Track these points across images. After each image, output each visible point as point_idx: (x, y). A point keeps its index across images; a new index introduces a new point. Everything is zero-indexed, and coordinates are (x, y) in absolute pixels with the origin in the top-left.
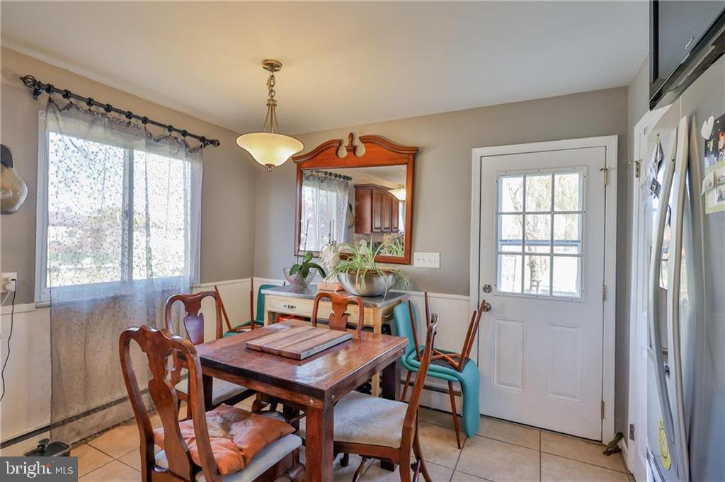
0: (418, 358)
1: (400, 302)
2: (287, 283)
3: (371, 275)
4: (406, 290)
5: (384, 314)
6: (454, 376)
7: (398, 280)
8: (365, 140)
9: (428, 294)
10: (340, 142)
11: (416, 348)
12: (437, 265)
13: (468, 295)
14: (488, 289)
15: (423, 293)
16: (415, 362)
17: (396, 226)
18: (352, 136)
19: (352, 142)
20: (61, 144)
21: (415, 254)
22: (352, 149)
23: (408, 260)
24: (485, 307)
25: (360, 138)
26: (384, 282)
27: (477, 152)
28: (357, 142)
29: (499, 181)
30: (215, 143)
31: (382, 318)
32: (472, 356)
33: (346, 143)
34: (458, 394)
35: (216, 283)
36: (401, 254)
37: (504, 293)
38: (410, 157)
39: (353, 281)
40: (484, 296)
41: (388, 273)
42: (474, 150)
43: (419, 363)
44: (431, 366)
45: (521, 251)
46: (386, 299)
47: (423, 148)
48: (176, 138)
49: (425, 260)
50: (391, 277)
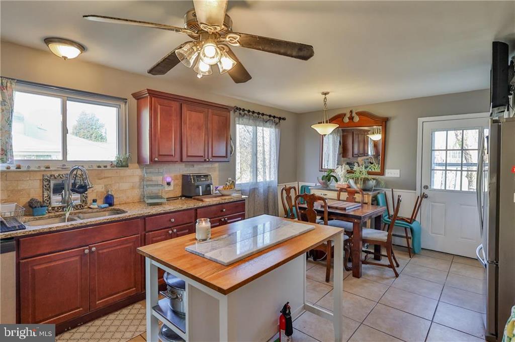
0: (389, 218)
1: (379, 193)
2: (317, 184)
3: (365, 180)
4: (382, 188)
5: (373, 198)
6: (408, 226)
7: (378, 183)
8: (359, 114)
9: (394, 190)
10: (345, 115)
11: (389, 213)
12: (398, 176)
13: (415, 190)
14: (426, 187)
15: (391, 190)
16: (388, 219)
17: (366, 152)
18: (351, 112)
19: (351, 115)
20: (243, 129)
21: (386, 170)
22: (351, 118)
23: (382, 173)
24: (424, 196)
25: (356, 113)
26: (372, 183)
27: (420, 120)
28: (354, 114)
29: (433, 134)
30: (284, 119)
31: (372, 200)
32: (418, 219)
33: (348, 115)
34: (410, 238)
35: (285, 184)
36: (378, 170)
37: (435, 189)
38: (384, 122)
39: (356, 183)
40: (424, 191)
41: (374, 179)
42: (419, 119)
43: (390, 220)
44: (396, 221)
45: (444, 168)
46: (373, 191)
47: (391, 118)
48: (272, 120)
49: (392, 173)
50: (375, 181)
